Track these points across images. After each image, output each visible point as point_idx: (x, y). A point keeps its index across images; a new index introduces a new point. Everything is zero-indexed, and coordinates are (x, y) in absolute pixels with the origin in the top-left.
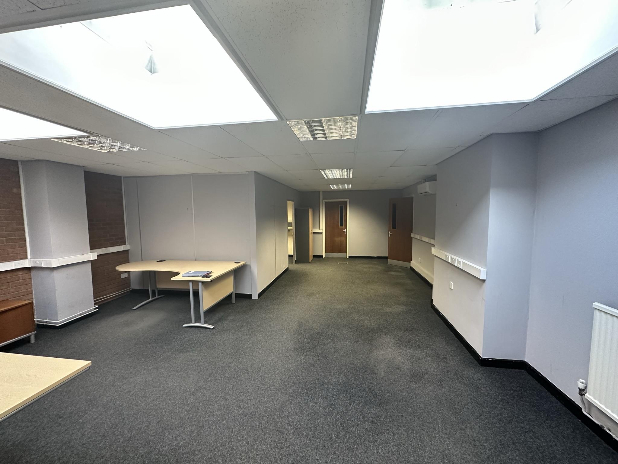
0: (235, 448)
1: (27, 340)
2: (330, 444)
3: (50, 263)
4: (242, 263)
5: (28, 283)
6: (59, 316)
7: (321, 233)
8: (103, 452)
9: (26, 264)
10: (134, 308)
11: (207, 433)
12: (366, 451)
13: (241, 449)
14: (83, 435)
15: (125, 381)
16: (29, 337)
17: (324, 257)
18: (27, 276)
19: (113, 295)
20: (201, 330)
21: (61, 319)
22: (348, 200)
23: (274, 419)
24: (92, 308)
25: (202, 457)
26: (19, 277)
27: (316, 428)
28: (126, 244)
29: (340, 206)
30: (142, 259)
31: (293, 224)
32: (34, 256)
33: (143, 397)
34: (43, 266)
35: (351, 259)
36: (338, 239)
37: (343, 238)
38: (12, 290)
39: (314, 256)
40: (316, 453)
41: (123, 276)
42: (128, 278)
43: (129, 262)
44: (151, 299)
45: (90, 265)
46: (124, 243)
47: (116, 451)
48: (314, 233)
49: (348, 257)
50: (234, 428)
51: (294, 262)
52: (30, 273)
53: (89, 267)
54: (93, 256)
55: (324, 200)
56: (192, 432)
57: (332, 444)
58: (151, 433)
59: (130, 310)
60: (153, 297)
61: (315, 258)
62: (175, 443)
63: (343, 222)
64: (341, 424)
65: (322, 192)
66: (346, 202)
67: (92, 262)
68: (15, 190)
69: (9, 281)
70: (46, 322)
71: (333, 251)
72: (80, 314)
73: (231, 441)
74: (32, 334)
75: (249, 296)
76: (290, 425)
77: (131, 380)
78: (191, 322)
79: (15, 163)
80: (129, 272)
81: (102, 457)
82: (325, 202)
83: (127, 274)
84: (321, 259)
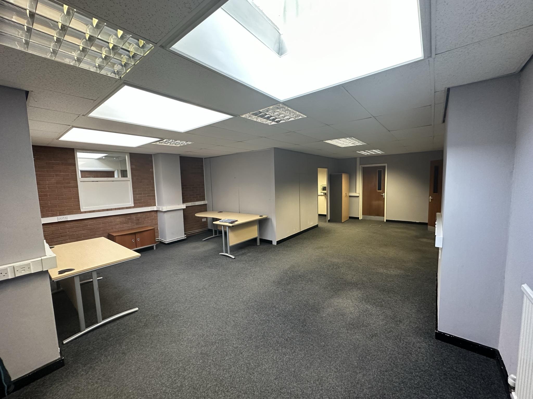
0: (199, 321)
1: (152, 248)
2: (247, 340)
3: (163, 210)
4: (264, 216)
5: (156, 219)
6: (167, 238)
7: (358, 197)
8: (150, 302)
9: (155, 208)
10: (203, 240)
11: (192, 310)
12: (266, 352)
13: (201, 323)
14: (148, 293)
15: (176, 275)
16: (153, 246)
17: (360, 219)
18: (155, 215)
19: (197, 231)
20: (228, 258)
21: (168, 240)
22: (386, 165)
23: (228, 315)
24: (182, 236)
25: (183, 320)
26: (152, 215)
27: (247, 329)
28: (205, 200)
29: (378, 171)
30: (213, 210)
31: (327, 188)
32: (159, 205)
33: (178, 285)
34: (160, 210)
35: (388, 222)
36: (375, 203)
37: (381, 202)
38: (150, 222)
39: (349, 217)
40: (236, 340)
41: (204, 220)
42: (206, 222)
43: (207, 211)
44: (214, 236)
45: (182, 211)
46: (204, 199)
47: (154, 304)
48: (350, 196)
49: (385, 221)
50: (206, 312)
51: (327, 221)
52: (157, 213)
53: (182, 212)
54: (184, 206)
55: (360, 166)
56: (186, 307)
57: (248, 340)
58: (171, 301)
59: (201, 241)
60: (215, 235)
61: (351, 220)
62: (177, 309)
63: (381, 186)
64: (264, 332)
65: (359, 158)
66: (385, 166)
67: (183, 209)
68: (151, 170)
69: (149, 217)
70: (163, 241)
71: (370, 214)
72: (177, 239)
73: (199, 318)
74: (154, 245)
75: (271, 242)
76: (234, 322)
77: (179, 276)
78: (223, 253)
79: (150, 156)
80: (207, 218)
81: (148, 304)
82: (363, 167)
83: (206, 219)
84: (357, 220)
